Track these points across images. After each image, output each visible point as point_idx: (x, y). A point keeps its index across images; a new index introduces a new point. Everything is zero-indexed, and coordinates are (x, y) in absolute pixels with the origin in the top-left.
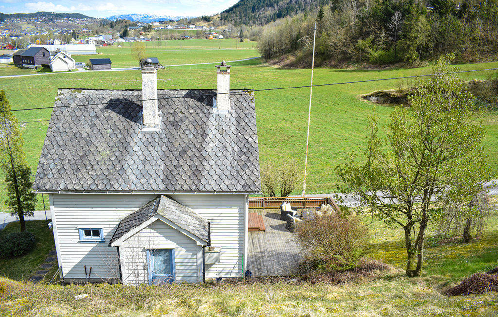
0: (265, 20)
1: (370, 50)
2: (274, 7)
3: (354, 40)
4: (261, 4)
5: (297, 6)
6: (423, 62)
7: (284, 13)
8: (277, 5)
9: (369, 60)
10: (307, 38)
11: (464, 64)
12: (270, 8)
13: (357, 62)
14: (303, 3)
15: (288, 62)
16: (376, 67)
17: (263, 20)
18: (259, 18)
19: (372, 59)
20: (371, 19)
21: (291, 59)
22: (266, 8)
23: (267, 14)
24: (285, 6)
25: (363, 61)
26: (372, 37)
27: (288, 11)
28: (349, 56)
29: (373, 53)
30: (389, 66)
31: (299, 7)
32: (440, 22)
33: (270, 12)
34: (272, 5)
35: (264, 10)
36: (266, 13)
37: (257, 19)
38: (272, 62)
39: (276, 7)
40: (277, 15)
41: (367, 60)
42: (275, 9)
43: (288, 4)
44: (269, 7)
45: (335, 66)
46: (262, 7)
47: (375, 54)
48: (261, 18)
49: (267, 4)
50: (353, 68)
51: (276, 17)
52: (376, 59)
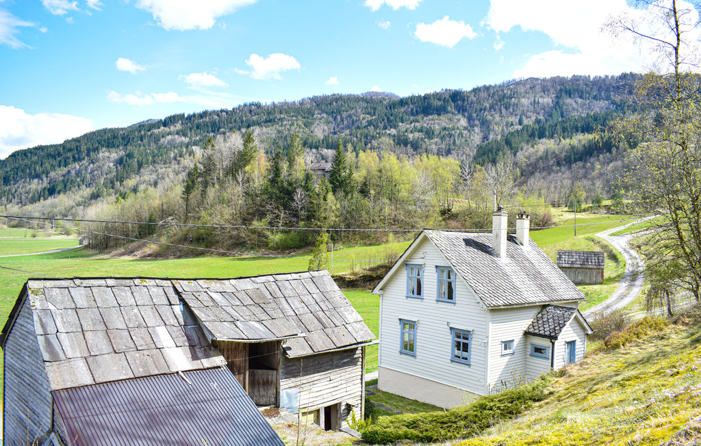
0: (27, 198)
1: (269, 233)
2: (42, 180)
3: (246, 221)
4: (19, 174)
5: (78, 179)
6: (336, 245)
7: (59, 188)
8: (47, 177)
9: (267, 246)
10: (172, 219)
11: (378, 245)
12: (36, 180)
13: (252, 248)
14: (88, 176)
15: (147, 250)
16: (279, 253)
17: (23, 197)
18: (17, 193)
19: (271, 244)
20: (265, 197)
21: (152, 248)
22: (28, 180)
23: (30, 189)
24: (61, 179)
25: (259, 247)
26: (269, 217)
27: (65, 187)
28: (243, 240)
29: (271, 237)
30: (295, 251)
31: (83, 181)
32: (348, 201)
33: (35, 185)
34: (38, 176)
35: (25, 182)
36: (29, 187)
37: (13, 195)
38: (115, 252)
39: (45, 179)
40: (49, 190)
41: (266, 245)
42: (43, 182)
43: (64, 176)
44: (33, 178)
45: (224, 255)
46: (21, 178)
47: (276, 238)
48: (21, 194)
49: (30, 174)
50: (249, 256)
51: (47, 193)
52: (277, 244)
